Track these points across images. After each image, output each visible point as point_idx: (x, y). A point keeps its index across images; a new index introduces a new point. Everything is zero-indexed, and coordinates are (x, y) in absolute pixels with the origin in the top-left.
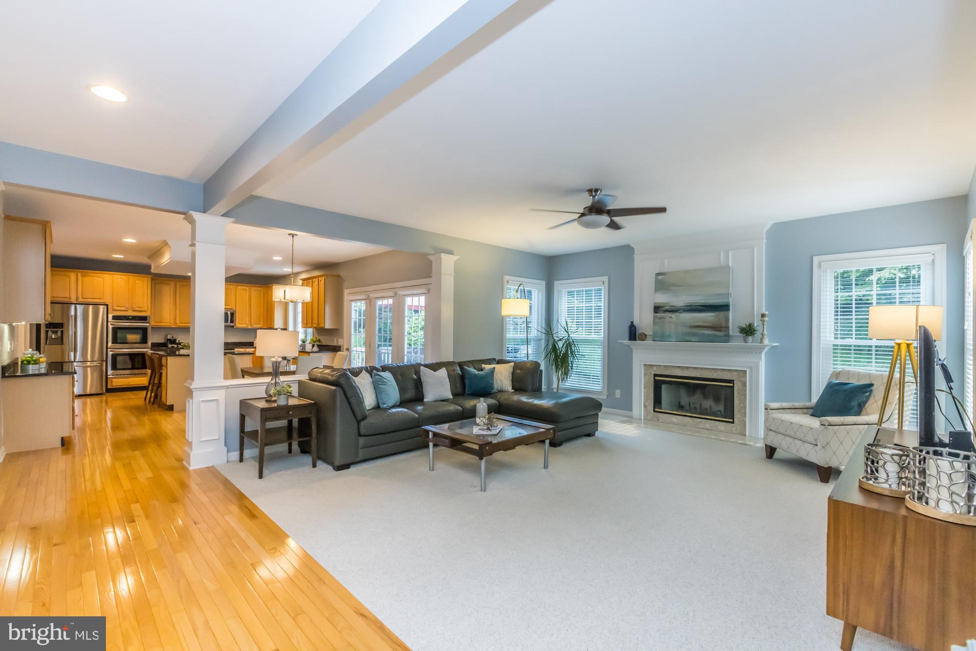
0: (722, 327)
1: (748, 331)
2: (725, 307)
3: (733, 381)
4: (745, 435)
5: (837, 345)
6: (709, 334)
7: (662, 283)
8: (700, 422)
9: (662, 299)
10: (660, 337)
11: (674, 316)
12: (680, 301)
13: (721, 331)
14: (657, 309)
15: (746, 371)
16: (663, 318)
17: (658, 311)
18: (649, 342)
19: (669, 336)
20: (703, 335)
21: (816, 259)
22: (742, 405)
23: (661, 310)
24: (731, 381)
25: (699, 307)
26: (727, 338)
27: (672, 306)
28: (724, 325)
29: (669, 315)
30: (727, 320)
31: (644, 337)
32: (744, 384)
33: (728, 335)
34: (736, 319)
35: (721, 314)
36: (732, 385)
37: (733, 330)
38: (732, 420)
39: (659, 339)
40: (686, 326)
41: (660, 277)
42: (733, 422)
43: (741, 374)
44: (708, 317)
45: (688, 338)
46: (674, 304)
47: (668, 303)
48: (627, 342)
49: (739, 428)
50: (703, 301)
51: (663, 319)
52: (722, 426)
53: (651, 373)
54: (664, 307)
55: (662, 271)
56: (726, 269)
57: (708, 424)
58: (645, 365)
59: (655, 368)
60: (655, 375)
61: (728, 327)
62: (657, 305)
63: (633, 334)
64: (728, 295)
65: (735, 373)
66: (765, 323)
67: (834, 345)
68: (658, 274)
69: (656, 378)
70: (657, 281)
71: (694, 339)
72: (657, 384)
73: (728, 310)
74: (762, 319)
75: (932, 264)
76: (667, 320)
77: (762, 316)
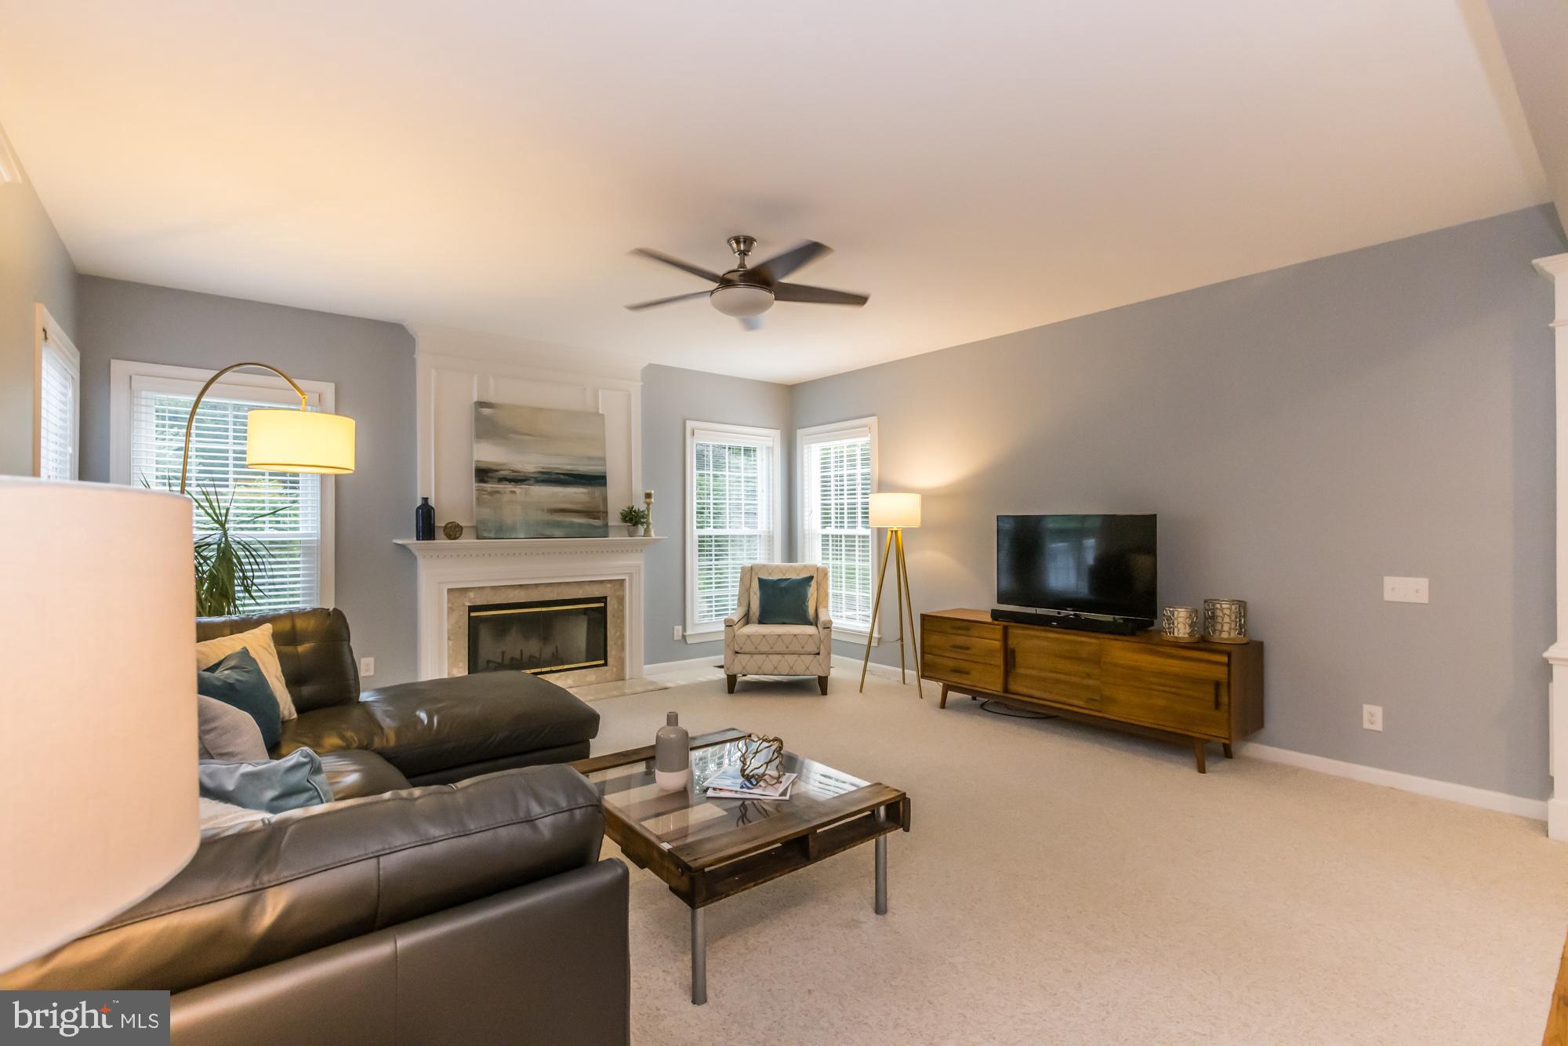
0: (598, 512)
1: (633, 519)
2: (597, 480)
3: (606, 598)
4: (623, 679)
6: (581, 525)
7: (488, 421)
8: (559, 677)
9: (490, 454)
10: (489, 530)
11: (519, 489)
12: (530, 462)
13: (599, 518)
14: (483, 474)
15: (624, 580)
16: (498, 492)
17: (486, 479)
18: (467, 541)
19: (513, 528)
20: (572, 524)
21: (690, 424)
22: (618, 634)
23: (492, 478)
24: (604, 599)
25: (562, 477)
26: (604, 530)
27: (514, 471)
28: (601, 508)
29: (510, 487)
30: (605, 500)
31: (454, 531)
32: (621, 600)
33: (606, 526)
34: (616, 500)
35: (597, 491)
36: (602, 605)
37: (614, 519)
38: (602, 662)
39: (492, 535)
40: (543, 510)
41: (486, 411)
42: (605, 664)
43: (617, 586)
44: (576, 494)
45: (548, 532)
46: (518, 467)
47: (504, 464)
48: (411, 541)
49: (615, 669)
50: (569, 467)
51: (498, 496)
52: (591, 676)
53: (464, 605)
54: (497, 471)
55: (484, 399)
56: (597, 418)
57: (570, 679)
58: (450, 591)
59: (472, 595)
60: (472, 609)
61: (606, 513)
62: (483, 466)
63: (426, 524)
64: (603, 459)
65: (609, 585)
66: (651, 506)
68: (480, 404)
69: (473, 614)
70: (479, 419)
71: (557, 533)
72: (474, 626)
73: (605, 484)
74: (648, 500)
75: (770, 449)
76: (506, 498)
77: (648, 496)
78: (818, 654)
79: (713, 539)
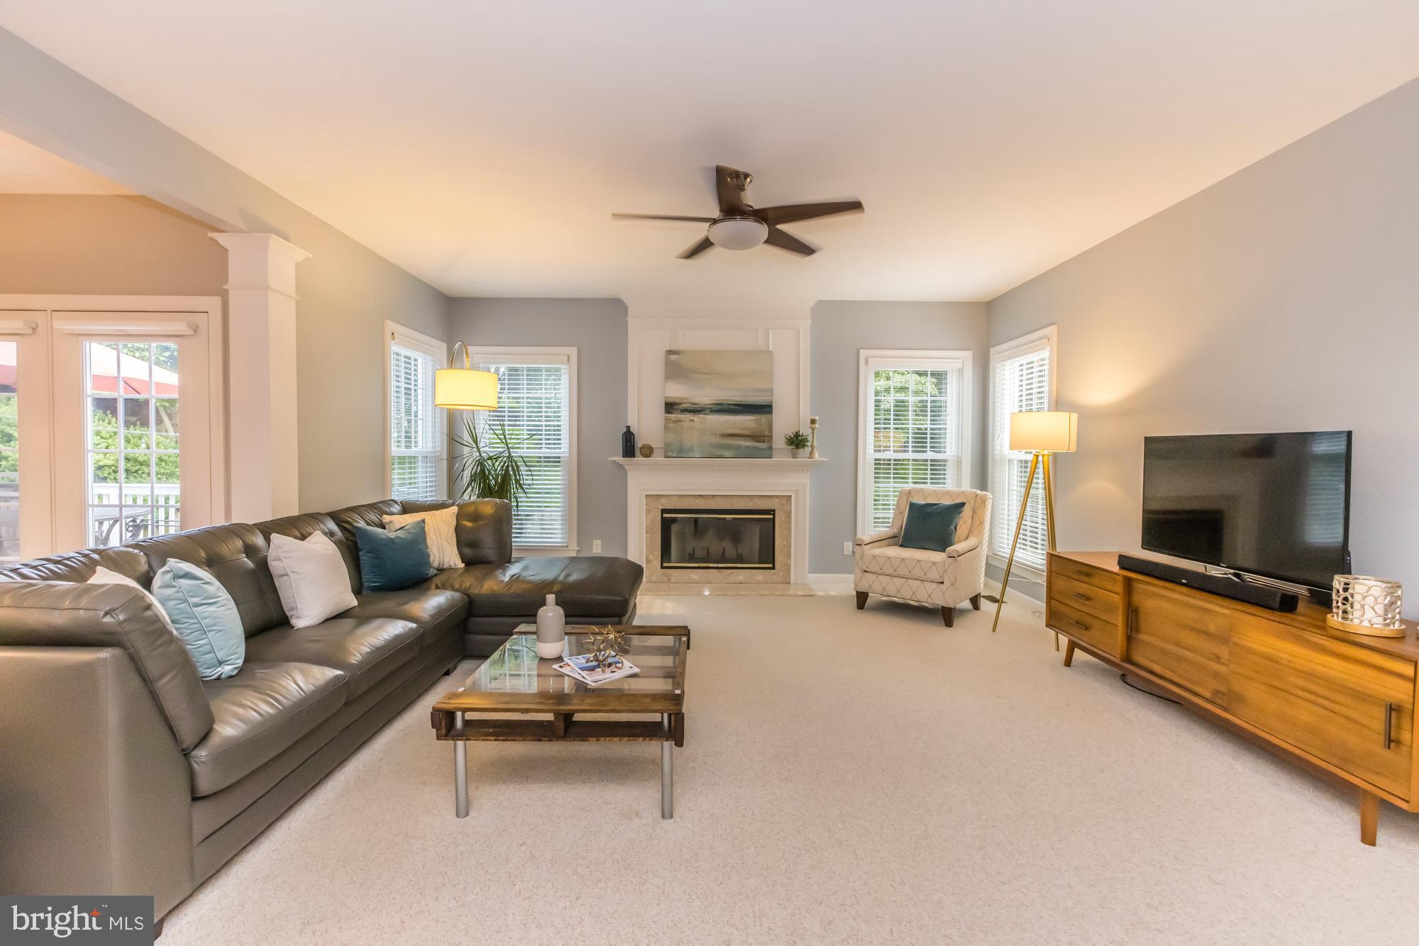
0: (764, 437)
1: (797, 442)
2: (766, 409)
3: (774, 511)
4: (789, 583)
5: (880, 460)
6: (747, 447)
7: (675, 364)
8: (732, 573)
9: (677, 391)
11: (696, 418)
12: (705, 396)
13: (763, 442)
14: (670, 407)
15: (790, 496)
16: (680, 421)
17: (672, 411)
18: (657, 458)
19: (691, 450)
20: (739, 447)
21: (863, 353)
22: (785, 543)
23: (676, 409)
24: (772, 512)
25: (732, 407)
26: (769, 453)
27: (693, 404)
28: (767, 433)
29: (689, 416)
30: (770, 427)
31: (648, 451)
32: (789, 514)
33: (771, 448)
34: (782, 425)
35: (763, 418)
36: (771, 516)
37: (779, 441)
38: (771, 565)
39: (675, 455)
40: (715, 435)
41: (673, 357)
42: (773, 568)
43: (784, 501)
45: (719, 453)
46: (697, 400)
47: (686, 399)
48: (620, 459)
49: (781, 574)
50: (740, 399)
51: (680, 423)
52: (759, 576)
53: (658, 508)
54: (680, 404)
55: (673, 348)
56: (769, 354)
57: (741, 576)
58: (647, 496)
59: (663, 500)
60: (663, 511)
61: (771, 437)
62: (669, 400)
63: (629, 446)
64: (771, 391)
65: (776, 500)
66: (815, 431)
67: (876, 460)
68: (670, 352)
69: (666, 515)
70: (668, 364)
71: (727, 453)
72: (666, 525)
73: (771, 412)
74: (812, 425)
75: (961, 371)
76: (687, 425)
77: (813, 422)
78: (943, 583)
79: (892, 462)
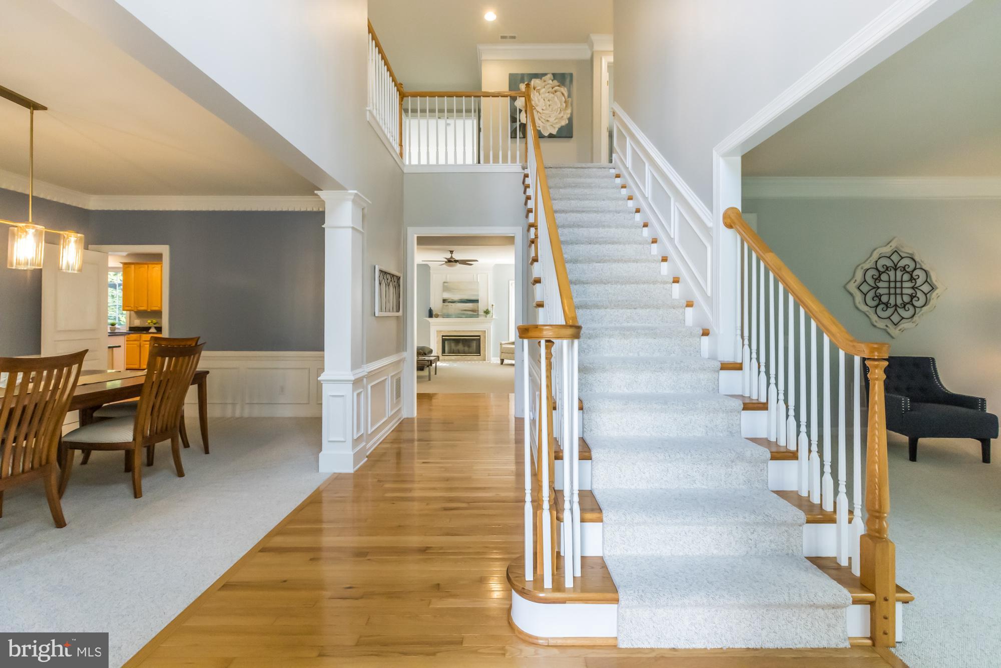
1: (487, 312)
2: (477, 301)
4: (485, 360)
6: (470, 314)
7: (446, 287)
8: (466, 357)
9: (446, 295)
10: (445, 315)
11: (453, 304)
12: (456, 297)
13: (476, 312)
14: (444, 301)
15: (485, 331)
16: (448, 305)
18: (439, 318)
19: (450, 315)
20: (468, 314)
21: (511, 282)
22: (484, 347)
23: (447, 302)
24: (479, 336)
25: (465, 301)
26: (477, 316)
27: (452, 300)
28: (477, 309)
29: (451, 304)
30: (478, 307)
31: (437, 316)
32: (485, 337)
33: (478, 314)
34: (482, 307)
35: (475, 304)
36: (479, 338)
37: (481, 313)
38: (479, 354)
39: (446, 317)
40: (460, 310)
41: (446, 284)
43: (483, 332)
44: (470, 306)
45: (461, 316)
46: (453, 298)
47: (450, 298)
48: (427, 318)
49: (483, 357)
50: (467, 298)
52: (475, 358)
53: (441, 335)
54: (448, 300)
55: (446, 281)
56: (477, 283)
57: (469, 358)
58: (437, 331)
59: (442, 332)
60: (443, 336)
61: (478, 311)
62: (444, 299)
63: (431, 314)
64: (478, 295)
65: (481, 332)
66: (493, 308)
68: (444, 282)
69: (443, 338)
70: (444, 286)
71: (463, 316)
72: (444, 341)
73: (478, 302)
76: (450, 306)
77: (492, 305)
